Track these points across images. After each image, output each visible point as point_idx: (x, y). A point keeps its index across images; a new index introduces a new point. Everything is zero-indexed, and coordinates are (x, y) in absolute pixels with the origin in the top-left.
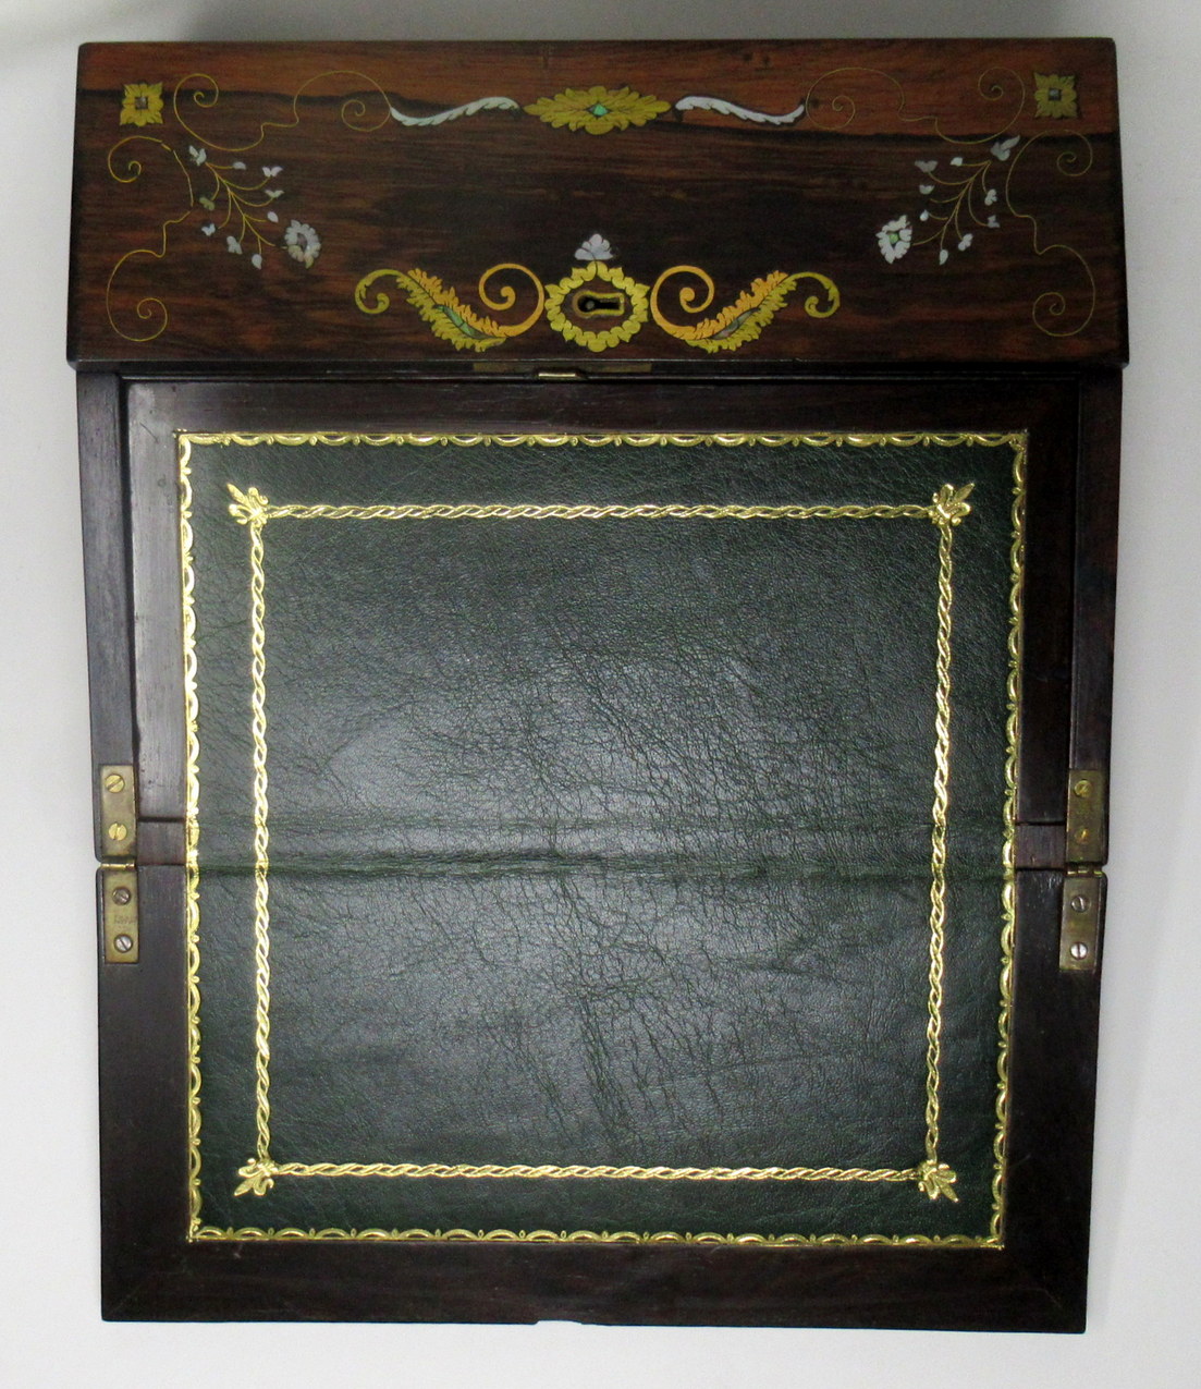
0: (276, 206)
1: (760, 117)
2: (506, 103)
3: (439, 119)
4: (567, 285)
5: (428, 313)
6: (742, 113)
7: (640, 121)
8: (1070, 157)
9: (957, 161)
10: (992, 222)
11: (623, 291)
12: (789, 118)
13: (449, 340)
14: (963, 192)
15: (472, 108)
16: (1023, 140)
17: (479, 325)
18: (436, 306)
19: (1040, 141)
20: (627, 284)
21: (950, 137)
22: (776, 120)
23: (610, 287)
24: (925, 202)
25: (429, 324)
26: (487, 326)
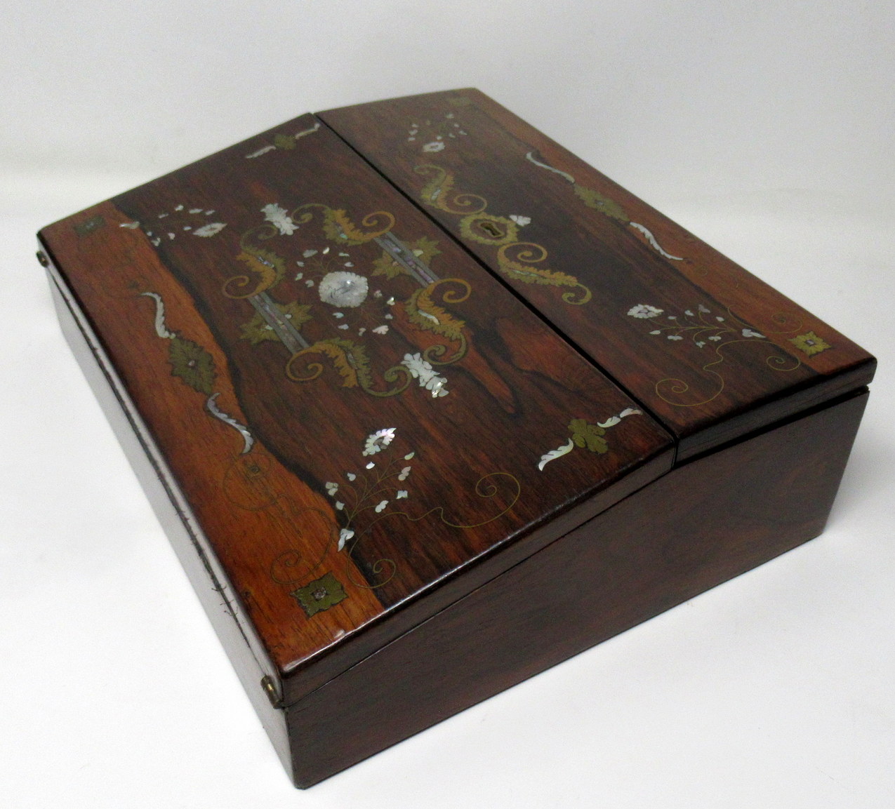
0: (446, 137)
2: (571, 179)
3: (539, 164)
4: (491, 218)
5: (431, 185)
6: (653, 242)
7: (609, 214)
8: (780, 360)
9: (720, 319)
10: (701, 344)
11: (507, 234)
12: (670, 257)
13: (423, 194)
14: (704, 327)
15: (557, 171)
16: (765, 339)
17: (440, 200)
18: (437, 186)
19: (774, 346)
20: (512, 234)
21: (732, 313)
22: (663, 253)
23: (504, 230)
24: (681, 316)
25: (426, 187)
26: (442, 202)
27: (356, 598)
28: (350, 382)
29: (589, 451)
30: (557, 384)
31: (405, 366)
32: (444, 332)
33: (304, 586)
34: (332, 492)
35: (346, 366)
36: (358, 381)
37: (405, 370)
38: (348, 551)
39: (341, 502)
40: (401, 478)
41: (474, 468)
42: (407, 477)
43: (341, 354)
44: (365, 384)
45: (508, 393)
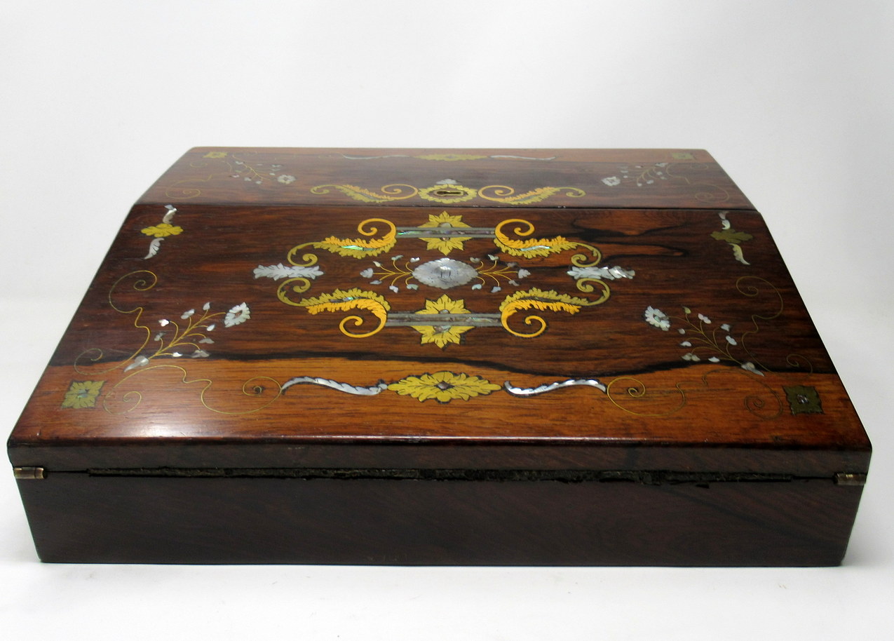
0: (275, 172)
1: (534, 159)
4: (431, 189)
5: (351, 193)
6: (525, 158)
9: (638, 167)
10: (663, 178)
11: (464, 191)
12: (549, 159)
13: (361, 200)
16: (670, 164)
17: (380, 197)
18: (356, 192)
19: (679, 163)
20: (466, 190)
22: (541, 159)
23: (456, 189)
24: (625, 174)
25: (350, 197)
26: (385, 197)
27: (817, 383)
28: (572, 309)
29: (746, 241)
30: (668, 228)
31: (580, 278)
32: (562, 249)
33: (788, 404)
34: (695, 358)
35: (550, 305)
36: (575, 305)
37: (584, 280)
38: (766, 371)
39: (711, 357)
40: (708, 321)
41: (725, 289)
42: (709, 319)
43: (533, 302)
44: (584, 302)
45: (659, 249)
